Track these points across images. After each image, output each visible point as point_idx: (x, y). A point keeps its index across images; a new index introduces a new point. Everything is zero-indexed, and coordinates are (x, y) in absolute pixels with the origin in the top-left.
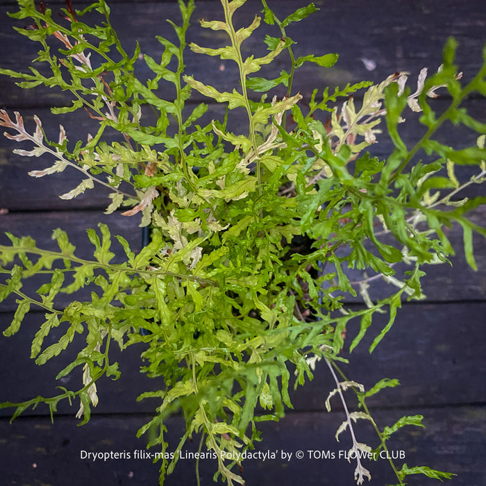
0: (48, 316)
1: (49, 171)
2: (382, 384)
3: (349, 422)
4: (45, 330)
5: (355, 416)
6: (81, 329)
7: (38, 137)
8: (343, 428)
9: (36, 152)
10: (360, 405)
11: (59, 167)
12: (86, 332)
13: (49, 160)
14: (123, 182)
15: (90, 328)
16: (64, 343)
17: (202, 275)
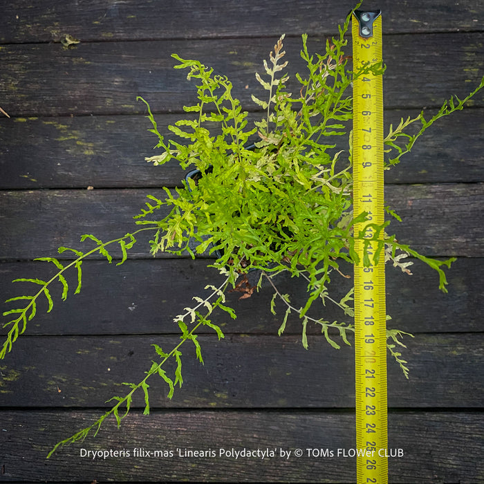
0: (195, 121)
1: (262, 82)
2: (230, 310)
3: (202, 302)
4: (189, 123)
5: (207, 304)
6: (193, 140)
7: (277, 68)
8: (199, 299)
9: (269, 71)
10: (214, 304)
11: (267, 86)
12: (193, 143)
13: (267, 79)
14: (275, 124)
15: (195, 144)
16: (183, 135)
17: (248, 186)
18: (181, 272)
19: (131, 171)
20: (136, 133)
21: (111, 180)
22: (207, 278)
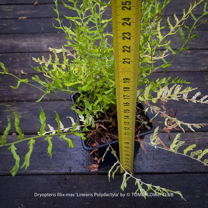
18: (59, 182)
19: (39, 125)
20: (46, 108)
21: (26, 129)
22: (75, 187)
